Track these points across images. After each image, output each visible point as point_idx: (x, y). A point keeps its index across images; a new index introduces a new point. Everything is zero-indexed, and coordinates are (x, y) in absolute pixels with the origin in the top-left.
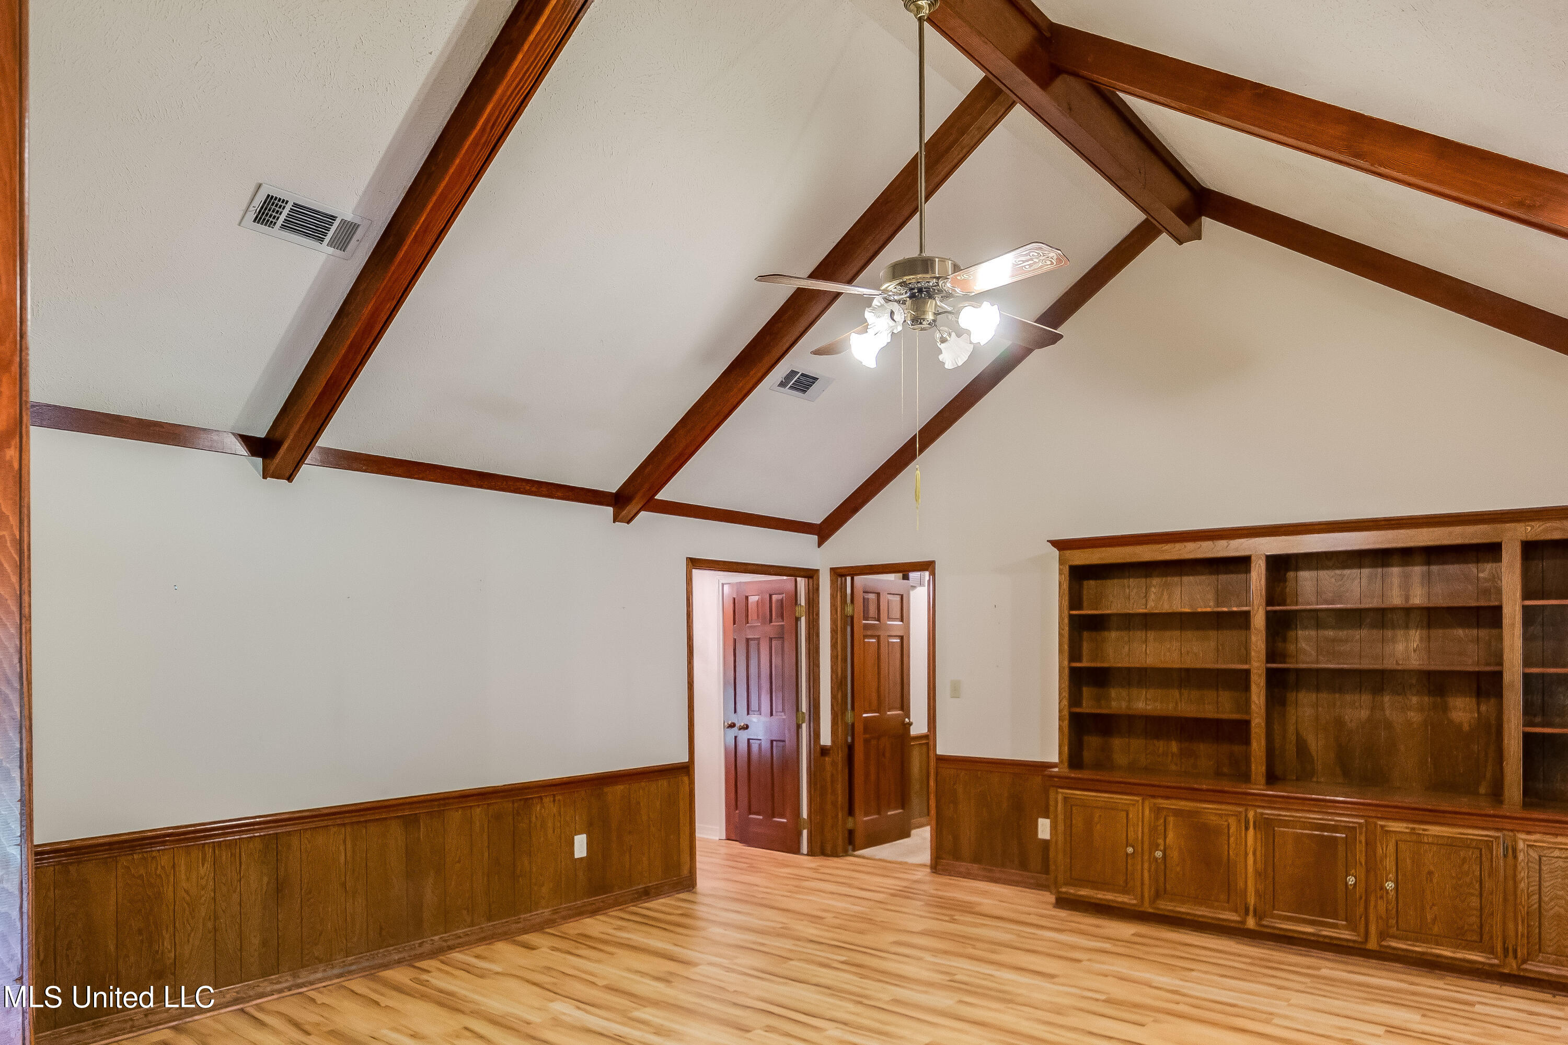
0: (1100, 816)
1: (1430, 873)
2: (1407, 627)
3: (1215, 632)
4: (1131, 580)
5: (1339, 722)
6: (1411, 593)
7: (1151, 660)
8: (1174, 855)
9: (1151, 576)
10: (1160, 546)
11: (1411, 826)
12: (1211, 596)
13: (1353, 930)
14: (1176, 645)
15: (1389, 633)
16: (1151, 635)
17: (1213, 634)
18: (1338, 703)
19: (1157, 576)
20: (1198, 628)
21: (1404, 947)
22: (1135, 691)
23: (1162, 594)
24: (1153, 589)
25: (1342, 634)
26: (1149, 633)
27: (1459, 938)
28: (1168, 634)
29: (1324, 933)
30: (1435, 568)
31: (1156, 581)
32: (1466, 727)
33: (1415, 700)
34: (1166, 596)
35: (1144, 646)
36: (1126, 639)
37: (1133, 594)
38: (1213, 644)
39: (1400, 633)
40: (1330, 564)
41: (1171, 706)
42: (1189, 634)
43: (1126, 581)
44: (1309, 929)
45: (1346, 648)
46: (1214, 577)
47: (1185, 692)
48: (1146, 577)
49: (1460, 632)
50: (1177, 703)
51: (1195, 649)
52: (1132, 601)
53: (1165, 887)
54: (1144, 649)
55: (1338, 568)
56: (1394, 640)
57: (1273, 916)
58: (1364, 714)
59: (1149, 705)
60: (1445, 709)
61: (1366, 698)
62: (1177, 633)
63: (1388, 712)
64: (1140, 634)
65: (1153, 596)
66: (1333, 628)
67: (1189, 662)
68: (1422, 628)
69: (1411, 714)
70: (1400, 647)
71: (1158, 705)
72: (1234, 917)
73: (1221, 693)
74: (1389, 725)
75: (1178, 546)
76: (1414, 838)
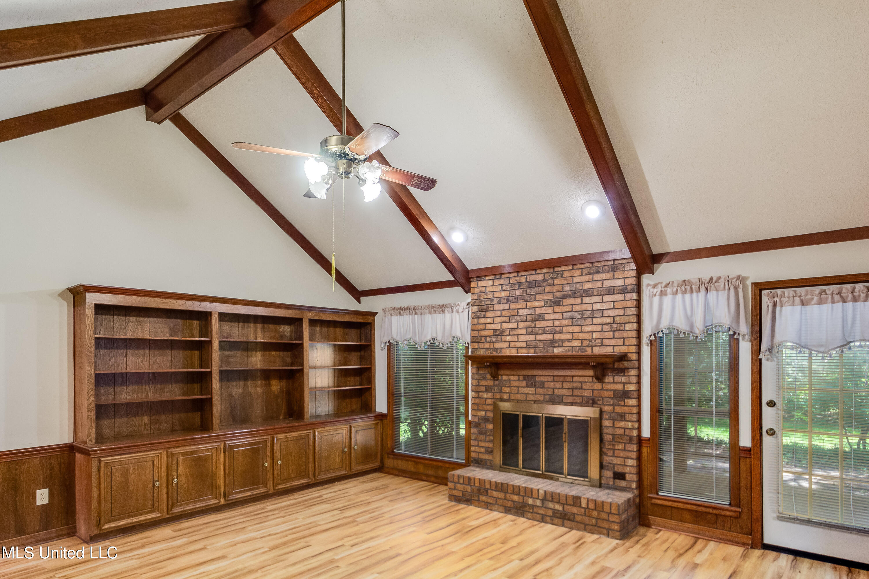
0: (134, 469)
1: (291, 453)
2: (256, 351)
3: (170, 351)
4: (115, 317)
5: (231, 395)
6: (258, 336)
7: (130, 369)
8: (183, 478)
9: (129, 316)
10: (162, 299)
11: (285, 435)
12: (167, 330)
13: (265, 487)
14: (146, 358)
15: (250, 353)
16: (130, 352)
17: (168, 352)
18: (230, 386)
19: (134, 316)
20: (160, 349)
21: (283, 487)
22: (118, 388)
23: (137, 327)
24: (131, 324)
25: (232, 353)
26: (128, 351)
27: (300, 476)
28: (141, 352)
29: (255, 493)
30: (266, 326)
31: (132, 319)
32: (276, 393)
33: (259, 382)
34: (139, 329)
35: (125, 359)
36: (112, 355)
37: (116, 326)
38: (169, 358)
39: (254, 353)
40: (226, 319)
41: (144, 395)
42: (155, 352)
43: (111, 317)
44: (249, 494)
45: (232, 360)
46: (169, 320)
47: (153, 387)
48: (126, 316)
49: (274, 353)
50: (147, 393)
51: (158, 361)
52: (116, 331)
53: (177, 498)
54: (125, 361)
55: (230, 322)
56: (252, 357)
57: (233, 494)
58: (241, 390)
59: (129, 396)
60: (270, 385)
61: (241, 383)
62: (147, 351)
63: (250, 389)
64: (122, 352)
65: (131, 329)
66: (228, 350)
67: (155, 369)
68: (262, 351)
69: (258, 389)
70: (254, 359)
71: (135, 395)
72: (215, 501)
73: (174, 385)
74: (250, 395)
75: (173, 301)
76: (286, 440)
